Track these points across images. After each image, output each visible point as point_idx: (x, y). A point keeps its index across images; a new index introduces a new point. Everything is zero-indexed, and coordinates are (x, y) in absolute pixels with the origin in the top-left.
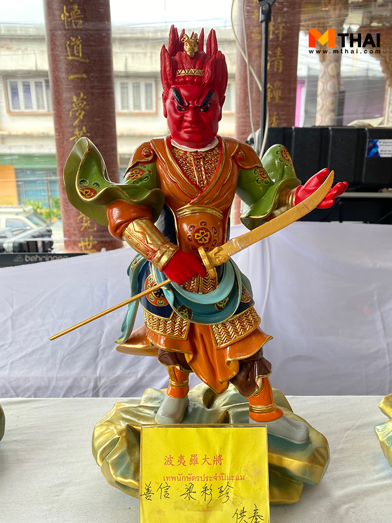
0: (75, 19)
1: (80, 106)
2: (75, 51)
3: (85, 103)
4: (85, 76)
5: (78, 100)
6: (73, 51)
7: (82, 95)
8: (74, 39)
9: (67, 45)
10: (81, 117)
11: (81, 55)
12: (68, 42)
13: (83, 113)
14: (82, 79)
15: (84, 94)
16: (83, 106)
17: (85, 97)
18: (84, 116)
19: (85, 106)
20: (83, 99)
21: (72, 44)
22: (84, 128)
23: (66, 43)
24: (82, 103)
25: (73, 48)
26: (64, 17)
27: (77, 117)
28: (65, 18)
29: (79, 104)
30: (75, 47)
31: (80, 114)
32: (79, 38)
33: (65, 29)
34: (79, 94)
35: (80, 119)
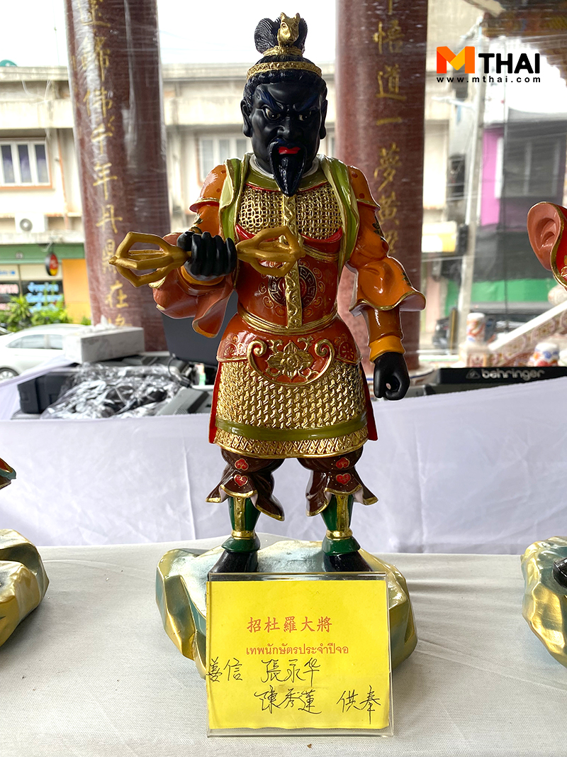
0: (393, 40)
1: (391, 163)
2: (390, 85)
3: (397, 158)
4: (400, 120)
5: (387, 154)
6: (387, 85)
7: (394, 146)
8: (389, 69)
9: (379, 78)
10: (391, 178)
11: (397, 90)
12: (381, 73)
13: (394, 172)
14: (396, 126)
15: (397, 147)
16: (394, 163)
17: (398, 150)
18: (395, 177)
19: (397, 162)
20: (395, 152)
21: (386, 76)
22: (393, 194)
23: (378, 74)
24: (394, 158)
25: (388, 82)
26: (379, 38)
27: (385, 178)
28: (381, 40)
29: (389, 159)
30: (391, 78)
31: (389, 174)
32: (397, 66)
33: (377, 55)
34: (391, 146)
35: (389, 183)
